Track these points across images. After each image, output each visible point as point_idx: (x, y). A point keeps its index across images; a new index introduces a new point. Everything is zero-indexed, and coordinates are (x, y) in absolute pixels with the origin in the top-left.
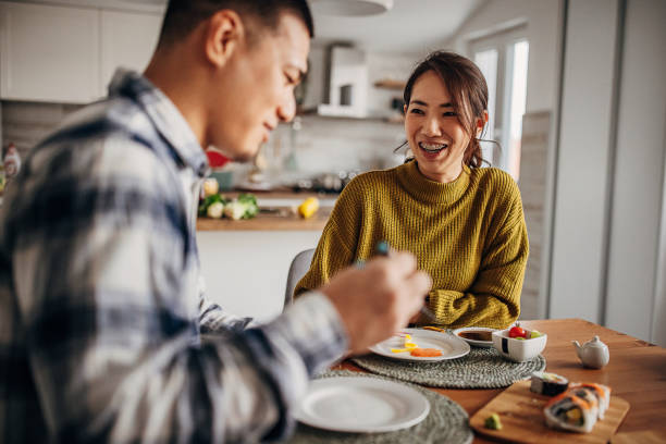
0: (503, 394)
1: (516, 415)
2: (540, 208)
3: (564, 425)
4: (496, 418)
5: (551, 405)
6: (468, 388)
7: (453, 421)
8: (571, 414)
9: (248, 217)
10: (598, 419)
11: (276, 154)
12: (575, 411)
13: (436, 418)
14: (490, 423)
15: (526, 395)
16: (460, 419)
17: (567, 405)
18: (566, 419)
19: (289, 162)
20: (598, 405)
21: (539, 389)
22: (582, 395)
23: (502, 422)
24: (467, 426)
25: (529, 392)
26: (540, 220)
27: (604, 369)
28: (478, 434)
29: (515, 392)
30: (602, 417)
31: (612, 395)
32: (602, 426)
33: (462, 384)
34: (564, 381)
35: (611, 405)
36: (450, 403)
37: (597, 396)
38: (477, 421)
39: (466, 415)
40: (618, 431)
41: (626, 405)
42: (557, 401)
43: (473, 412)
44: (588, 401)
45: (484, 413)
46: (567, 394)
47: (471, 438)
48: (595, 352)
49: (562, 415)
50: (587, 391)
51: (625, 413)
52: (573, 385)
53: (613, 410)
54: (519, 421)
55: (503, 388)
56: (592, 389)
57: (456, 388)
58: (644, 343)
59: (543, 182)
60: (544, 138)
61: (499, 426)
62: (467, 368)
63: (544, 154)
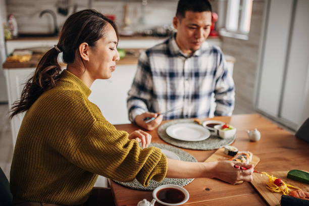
2: (257, 46)
15: (222, 155)
21: (227, 153)
22: (240, 158)
26: (257, 52)
27: (257, 142)
29: (218, 154)
31: (253, 156)
34: (237, 150)
35: (253, 160)
36: (193, 158)
37: (246, 158)
50: (243, 156)
51: (257, 163)
52: (239, 153)
53: (252, 162)
55: (216, 150)
56: (245, 155)
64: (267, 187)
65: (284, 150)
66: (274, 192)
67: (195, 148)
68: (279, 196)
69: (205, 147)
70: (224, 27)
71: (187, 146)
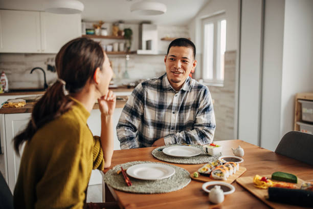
2: (233, 92)
7: (185, 176)
10: (233, 174)
11: (119, 72)
13: (179, 175)
16: (187, 175)
19: (125, 75)
20: (233, 169)
24: (189, 177)
26: (233, 97)
28: (192, 179)
30: (235, 173)
31: (240, 166)
32: (235, 176)
35: (240, 169)
36: (184, 170)
37: (233, 166)
38: (192, 175)
39: (189, 174)
40: (239, 177)
44: (229, 168)
47: (190, 181)
48: (239, 151)
50: (230, 165)
51: (244, 172)
53: (239, 171)
56: (232, 164)
59: (234, 81)
60: (234, 62)
63: (234, 68)
64: (255, 185)
65: (267, 162)
66: (262, 189)
67: (186, 162)
68: (266, 191)
69: (195, 161)
70: (201, 78)
71: (179, 161)
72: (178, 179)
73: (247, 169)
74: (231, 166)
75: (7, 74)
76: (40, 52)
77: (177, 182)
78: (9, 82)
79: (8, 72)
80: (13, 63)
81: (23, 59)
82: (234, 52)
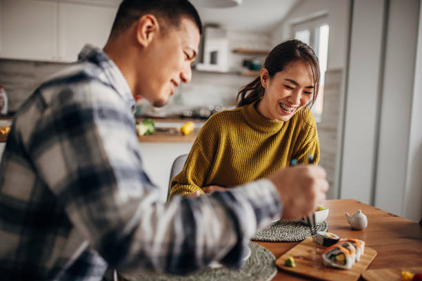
0: (299, 246)
1: (305, 258)
2: (335, 130)
3: (334, 265)
4: (292, 259)
5: (327, 252)
6: (278, 242)
7: (266, 261)
8: (338, 258)
9: (149, 133)
10: (356, 261)
12: (342, 256)
13: (255, 260)
14: (288, 263)
15: (313, 246)
16: (270, 261)
17: (336, 252)
18: (335, 261)
19: (178, 99)
20: (356, 253)
21: (321, 242)
22: (346, 246)
23: (296, 262)
24: (274, 265)
25: (315, 244)
26: (334, 138)
27: (364, 230)
28: (280, 270)
29: (306, 244)
30: (359, 260)
31: (366, 246)
32: (359, 266)
33: (274, 239)
34: (337, 237)
35: (365, 252)
36: (265, 250)
37: (356, 247)
38: (280, 262)
39: (274, 258)
40: (368, 268)
41: (375, 253)
42: (330, 249)
43: (278, 256)
44: (349, 250)
45: (285, 257)
46: (338, 245)
47: (275, 273)
48: (358, 220)
49: (333, 258)
50: (350, 244)
51: (373, 258)
52: (342, 240)
53: (366, 255)
54: (307, 262)
55: (299, 241)
56: (353, 242)
57: (270, 241)
58: (391, 215)
59: (336, 113)
60: (338, 86)
61: (294, 265)
62: (278, 229)
63: (338, 96)
72: (253, 268)
73: (378, 253)
74: (352, 247)
75: (7, 91)
76: (56, 60)
77: (249, 275)
78: (10, 102)
79: (9, 87)
80: (16, 74)
81: (31, 69)
82: (338, 72)
